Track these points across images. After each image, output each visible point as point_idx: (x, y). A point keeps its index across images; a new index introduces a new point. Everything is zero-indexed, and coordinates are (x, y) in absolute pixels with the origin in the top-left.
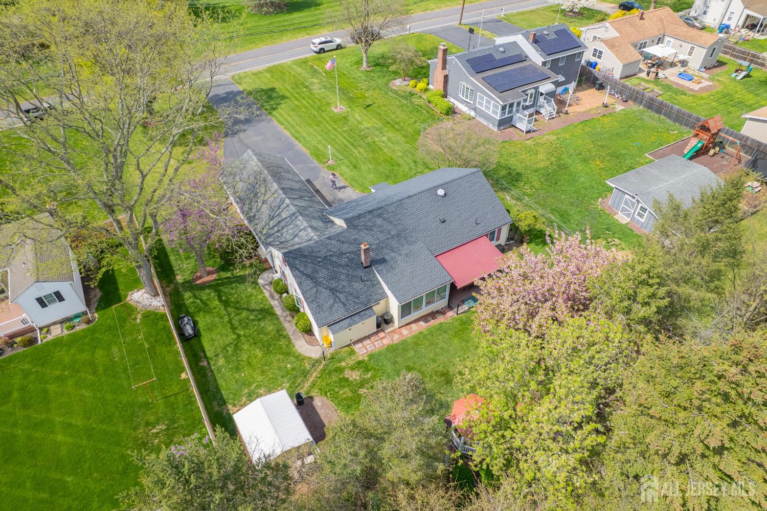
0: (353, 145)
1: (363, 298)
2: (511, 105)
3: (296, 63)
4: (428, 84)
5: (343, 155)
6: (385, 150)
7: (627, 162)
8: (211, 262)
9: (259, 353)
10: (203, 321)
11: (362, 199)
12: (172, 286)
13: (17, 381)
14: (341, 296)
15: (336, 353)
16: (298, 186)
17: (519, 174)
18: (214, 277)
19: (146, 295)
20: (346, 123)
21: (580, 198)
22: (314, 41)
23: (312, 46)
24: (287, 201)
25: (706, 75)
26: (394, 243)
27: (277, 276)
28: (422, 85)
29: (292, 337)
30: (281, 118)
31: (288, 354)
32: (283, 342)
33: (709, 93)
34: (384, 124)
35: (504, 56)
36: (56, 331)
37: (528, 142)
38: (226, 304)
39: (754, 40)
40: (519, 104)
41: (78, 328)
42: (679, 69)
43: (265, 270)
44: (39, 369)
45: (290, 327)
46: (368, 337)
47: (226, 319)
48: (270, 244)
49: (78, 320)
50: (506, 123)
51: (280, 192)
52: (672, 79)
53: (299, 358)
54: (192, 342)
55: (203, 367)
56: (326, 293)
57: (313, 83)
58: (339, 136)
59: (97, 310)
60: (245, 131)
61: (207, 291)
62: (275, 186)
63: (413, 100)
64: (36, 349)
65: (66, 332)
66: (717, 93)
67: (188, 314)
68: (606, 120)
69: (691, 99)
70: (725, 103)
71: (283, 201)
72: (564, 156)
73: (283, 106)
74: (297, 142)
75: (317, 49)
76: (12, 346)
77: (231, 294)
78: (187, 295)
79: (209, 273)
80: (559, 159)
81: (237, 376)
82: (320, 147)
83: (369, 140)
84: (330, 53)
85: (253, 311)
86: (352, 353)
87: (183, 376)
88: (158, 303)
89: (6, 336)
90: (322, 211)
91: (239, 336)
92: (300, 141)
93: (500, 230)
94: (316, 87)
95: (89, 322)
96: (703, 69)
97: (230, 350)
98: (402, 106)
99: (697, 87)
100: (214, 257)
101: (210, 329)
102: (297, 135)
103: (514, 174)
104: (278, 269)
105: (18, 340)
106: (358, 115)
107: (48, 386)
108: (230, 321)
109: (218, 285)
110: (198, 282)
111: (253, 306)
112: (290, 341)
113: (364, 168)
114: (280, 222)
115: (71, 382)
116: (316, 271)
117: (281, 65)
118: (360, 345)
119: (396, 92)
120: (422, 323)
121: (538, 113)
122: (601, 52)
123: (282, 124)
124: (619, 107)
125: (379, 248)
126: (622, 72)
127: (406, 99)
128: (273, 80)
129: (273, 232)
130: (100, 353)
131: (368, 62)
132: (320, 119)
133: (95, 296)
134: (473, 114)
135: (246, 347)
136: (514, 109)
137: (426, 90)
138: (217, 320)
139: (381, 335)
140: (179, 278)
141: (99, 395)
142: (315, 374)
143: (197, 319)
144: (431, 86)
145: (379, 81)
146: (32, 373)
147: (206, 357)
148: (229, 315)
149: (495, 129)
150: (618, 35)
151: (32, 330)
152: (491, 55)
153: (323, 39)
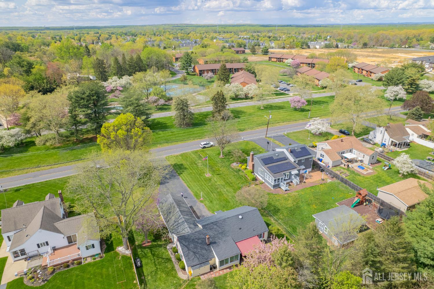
0: (212, 192)
1: (206, 257)
2: (279, 179)
3: (193, 152)
4: (247, 166)
5: (207, 196)
6: (224, 195)
7: (327, 206)
8: (149, 238)
9: (164, 275)
10: (144, 261)
11: (211, 217)
12: (134, 246)
13: (74, 278)
14: (197, 255)
15: (193, 278)
16: (187, 210)
17: (279, 209)
18: (150, 244)
19: (124, 249)
20: (210, 182)
21: (303, 222)
22: (202, 143)
23: (200, 145)
24: (182, 216)
25: (371, 167)
26: (220, 236)
27: (175, 245)
28: (244, 167)
29: (177, 271)
30: (184, 178)
31: (175, 277)
32: (173, 272)
33: (371, 176)
34: (226, 184)
35: (278, 157)
36: (89, 260)
37: (285, 195)
38: (154, 255)
39: (396, 151)
40: (282, 179)
41: (97, 260)
42: (359, 164)
43: (170, 243)
44: (82, 274)
45: (177, 267)
46: (207, 273)
47: (153, 261)
48: (173, 233)
49: (97, 256)
50: (276, 186)
51: (179, 212)
52: (355, 168)
53: (179, 279)
54: (139, 268)
55: (142, 279)
56: (192, 253)
57: (199, 163)
58: (207, 188)
59: (105, 253)
60: (168, 182)
61: (147, 249)
62: (178, 209)
63: (240, 173)
64: (82, 266)
65: (92, 261)
66: (374, 176)
67: (139, 258)
68: (321, 186)
69: (362, 178)
70: (377, 181)
71: (180, 216)
72: (300, 202)
73: (185, 172)
74: (189, 189)
75: (202, 147)
76: (73, 264)
77: (156, 251)
78: (139, 250)
79: (148, 242)
80: (297, 203)
81: (155, 283)
82: (198, 192)
83: (219, 190)
84: (207, 149)
85: (164, 259)
86: (200, 279)
87: (135, 282)
88: (128, 253)
89: (72, 260)
90: (194, 221)
91: (157, 268)
92: (190, 189)
93: (264, 234)
94: (200, 164)
95: (101, 257)
96: (370, 164)
97: (153, 273)
98: (234, 176)
99: (365, 173)
100: (151, 236)
101: (146, 265)
102: (189, 186)
103: (277, 209)
104: (175, 243)
105: (75, 262)
106: (216, 178)
107: (85, 281)
108: (154, 262)
109: (151, 247)
110: (144, 245)
111: (164, 257)
112: (176, 272)
113: (215, 202)
114: (178, 224)
115: (93, 280)
116: (189, 245)
117: (186, 153)
118: (203, 276)
119: (233, 169)
120: (228, 270)
121: (292, 182)
122: (323, 155)
123: (184, 180)
124: (329, 181)
125: (214, 237)
126: (332, 164)
127: (237, 172)
128: (182, 160)
129: (175, 228)
130: (104, 270)
131: (223, 154)
132: (200, 179)
133: (104, 247)
134: (264, 181)
135: (159, 273)
136: (280, 181)
137: (246, 169)
138: (150, 261)
139: (212, 273)
140: (137, 243)
141: (103, 286)
142: (184, 286)
143: (142, 260)
144: (248, 167)
145: (227, 163)
146: (79, 275)
147: (144, 275)
148: (154, 259)
149: (272, 189)
150: (331, 148)
151: (81, 258)
152: (272, 157)
153: (205, 143)
